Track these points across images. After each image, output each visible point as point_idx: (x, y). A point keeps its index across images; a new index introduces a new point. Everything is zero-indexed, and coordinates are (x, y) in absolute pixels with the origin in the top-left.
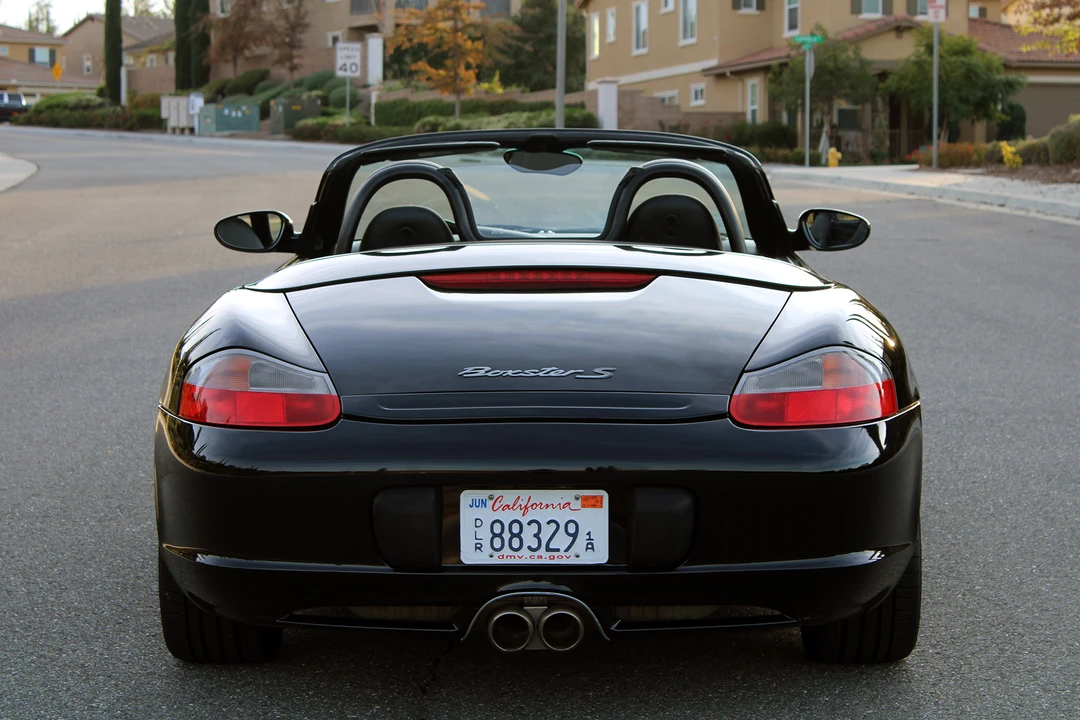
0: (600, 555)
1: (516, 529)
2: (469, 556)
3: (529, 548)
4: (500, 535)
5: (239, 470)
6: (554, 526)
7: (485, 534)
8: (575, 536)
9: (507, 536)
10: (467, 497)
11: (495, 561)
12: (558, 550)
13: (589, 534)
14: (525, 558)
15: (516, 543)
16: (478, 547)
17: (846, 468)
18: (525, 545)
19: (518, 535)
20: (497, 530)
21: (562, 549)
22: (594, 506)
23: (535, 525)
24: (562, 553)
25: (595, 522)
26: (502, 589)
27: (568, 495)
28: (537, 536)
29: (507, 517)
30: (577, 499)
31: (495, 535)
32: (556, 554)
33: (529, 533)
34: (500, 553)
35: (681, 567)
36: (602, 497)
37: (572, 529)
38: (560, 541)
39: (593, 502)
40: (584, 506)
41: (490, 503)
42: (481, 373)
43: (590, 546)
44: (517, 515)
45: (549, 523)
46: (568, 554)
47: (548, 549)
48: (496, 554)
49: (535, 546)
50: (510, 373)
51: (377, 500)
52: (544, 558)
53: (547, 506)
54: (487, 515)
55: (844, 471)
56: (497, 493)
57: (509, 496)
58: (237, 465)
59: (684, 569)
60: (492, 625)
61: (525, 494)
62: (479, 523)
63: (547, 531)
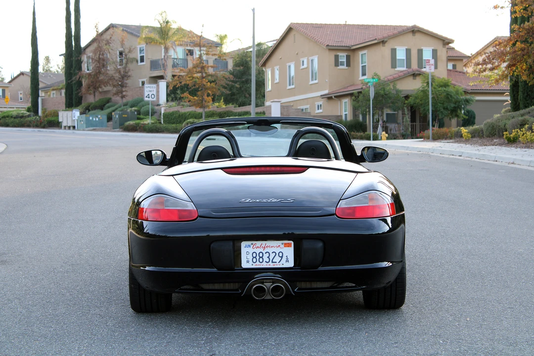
0: (291, 264)
1: (261, 255)
2: (245, 265)
3: (266, 262)
5: (162, 236)
6: (274, 254)
7: (251, 258)
8: (282, 257)
9: (258, 257)
10: (244, 244)
11: (254, 266)
12: (276, 262)
13: (287, 256)
14: (264, 265)
15: (261, 260)
16: (248, 262)
18: (264, 261)
19: (262, 257)
22: (289, 247)
23: (268, 254)
24: (277, 263)
25: (289, 252)
26: (256, 276)
27: (280, 242)
28: (268, 257)
29: (258, 251)
30: (282, 244)
31: (254, 258)
32: (275, 264)
33: (266, 256)
34: (256, 264)
35: (319, 268)
36: (291, 243)
37: (281, 255)
38: (277, 259)
39: (288, 245)
40: (285, 247)
41: (252, 246)
42: (247, 201)
43: (287, 261)
44: (261, 250)
45: (272, 253)
46: (279, 264)
47: (272, 262)
48: (254, 264)
49: (268, 261)
50: (258, 201)
51: (212, 245)
52: (271, 265)
53: (272, 247)
54: (251, 250)
56: (254, 242)
57: (259, 243)
59: (321, 268)
60: (252, 290)
61: (264, 243)
62: (248, 253)
63: (272, 256)
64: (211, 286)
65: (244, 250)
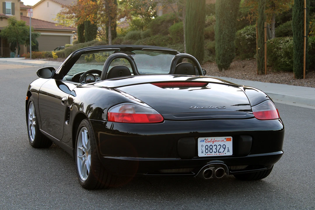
0: (231, 153)
1: (211, 147)
2: (200, 155)
3: (214, 152)
4: (207, 149)
5: (134, 134)
6: (220, 146)
7: (204, 149)
8: (225, 148)
9: (209, 149)
10: (200, 139)
11: (206, 156)
12: (221, 152)
13: (228, 148)
14: (213, 154)
15: (211, 151)
16: (202, 152)
17: (278, 130)
18: (213, 151)
19: (212, 149)
20: (207, 148)
21: (222, 152)
22: (229, 141)
23: (215, 146)
24: (222, 153)
25: (229, 144)
26: (208, 163)
27: (223, 138)
28: (216, 149)
29: (209, 144)
30: (225, 139)
31: (206, 149)
32: (220, 153)
33: (214, 148)
34: (207, 154)
35: (248, 155)
36: (231, 138)
37: (224, 147)
38: (222, 150)
39: (229, 140)
40: (227, 141)
41: (205, 141)
42: (195, 108)
43: (228, 151)
44: (211, 143)
45: (219, 145)
46: (223, 153)
47: (219, 152)
48: (206, 154)
49: (215, 151)
50: (202, 107)
51: (179, 141)
52: (218, 154)
53: (218, 141)
54: (204, 144)
55: (278, 131)
56: (207, 138)
57: (209, 139)
58: (134, 133)
59: (249, 156)
60: (204, 173)
61: (213, 138)
62: (202, 146)
63: (218, 147)
64: (169, 171)
65: (200, 144)
